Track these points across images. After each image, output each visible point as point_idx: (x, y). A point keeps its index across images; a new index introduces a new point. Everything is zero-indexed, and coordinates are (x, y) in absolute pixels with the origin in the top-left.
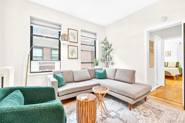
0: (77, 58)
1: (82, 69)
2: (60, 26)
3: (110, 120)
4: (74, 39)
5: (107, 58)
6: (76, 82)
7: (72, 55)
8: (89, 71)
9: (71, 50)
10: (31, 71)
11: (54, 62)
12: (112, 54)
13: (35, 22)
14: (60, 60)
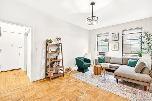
7: (114, 49)
9: (114, 45)
13: (99, 36)
14: (108, 51)
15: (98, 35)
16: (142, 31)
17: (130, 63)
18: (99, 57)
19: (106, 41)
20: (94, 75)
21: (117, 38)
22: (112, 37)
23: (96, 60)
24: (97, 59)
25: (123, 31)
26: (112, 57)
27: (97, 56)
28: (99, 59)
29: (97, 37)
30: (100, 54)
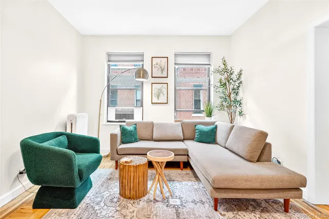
0: (167, 103)
1: (176, 121)
3: (161, 207)
4: (162, 72)
5: (232, 103)
6: (155, 141)
7: (158, 99)
8: (184, 125)
9: (157, 90)
10: (108, 120)
11: (133, 109)
12: (243, 92)
13: (113, 58)
14: (142, 106)
15: (109, 55)
16: (210, 61)
17: (202, 133)
18: (121, 126)
19: (140, 74)
20: (124, 201)
21: (164, 72)
22: (153, 67)
23: (113, 137)
24: (117, 131)
25: (176, 55)
26: (155, 122)
27: (108, 121)
28: (124, 131)
29: (109, 61)
30: (116, 115)
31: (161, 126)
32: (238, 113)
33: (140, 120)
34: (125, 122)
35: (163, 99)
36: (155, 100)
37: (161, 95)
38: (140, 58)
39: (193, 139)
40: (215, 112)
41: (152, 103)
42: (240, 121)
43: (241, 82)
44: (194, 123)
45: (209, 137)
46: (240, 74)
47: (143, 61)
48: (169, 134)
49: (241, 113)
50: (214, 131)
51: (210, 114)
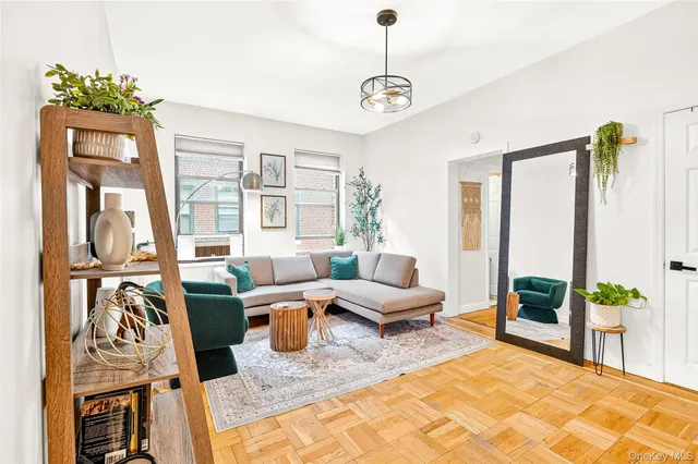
0: (285, 227)
2: (241, 147)
3: (332, 348)
6: (279, 284)
8: (314, 258)
11: (229, 238)
12: (382, 213)
14: (241, 231)
16: (339, 166)
17: (340, 267)
21: (279, 178)
22: (263, 169)
25: (297, 153)
26: (274, 256)
29: (176, 150)
30: (197, 249)
31: (282, 261)
32: (377, 239)
33: (240, 255)
34: (223, 260)
35: (279, 221)
36: (267, 223)
37: (276, 214)
38: (237, 152)
39: (327, 277)
40: (349, 237)
41: (262, 227)
42: (378, 248)
43: (380, 201)
44: (328, 254)
45: (349, 271)
46: (378, 191)
47: (242, 156)
48: (299, 272)
49: (380, 239)
50: (355, 263)
51: (341, 242)
